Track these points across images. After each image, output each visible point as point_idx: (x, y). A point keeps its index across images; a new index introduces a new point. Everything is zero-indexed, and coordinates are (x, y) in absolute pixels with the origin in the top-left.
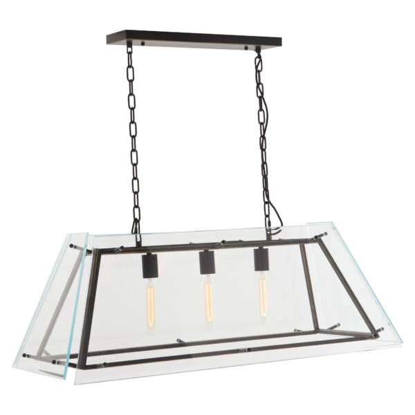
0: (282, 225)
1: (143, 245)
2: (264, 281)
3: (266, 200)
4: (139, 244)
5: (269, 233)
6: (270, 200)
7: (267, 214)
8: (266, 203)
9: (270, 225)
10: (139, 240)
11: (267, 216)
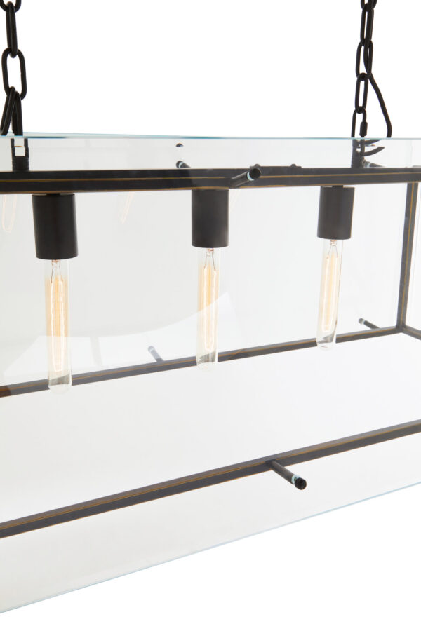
0: (389, 135)
1: (33, 167)
3: (363, 70)
4: (21, 163)
5: (359, 150)
6: (374, 72)
7: (361, 104)
8: (361, 77)
9: (363, 133)
10: (20, 152)
11: (360, 110)
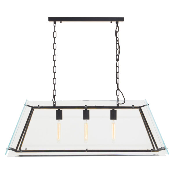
1: (56, 106)
2: (114, 124)
5: (118, 103)
7: (118, 95)
10: (54, 104)
